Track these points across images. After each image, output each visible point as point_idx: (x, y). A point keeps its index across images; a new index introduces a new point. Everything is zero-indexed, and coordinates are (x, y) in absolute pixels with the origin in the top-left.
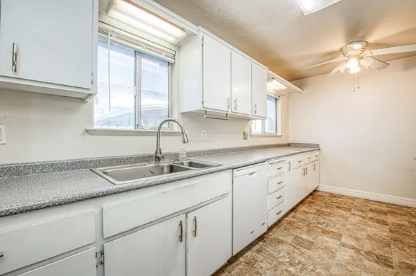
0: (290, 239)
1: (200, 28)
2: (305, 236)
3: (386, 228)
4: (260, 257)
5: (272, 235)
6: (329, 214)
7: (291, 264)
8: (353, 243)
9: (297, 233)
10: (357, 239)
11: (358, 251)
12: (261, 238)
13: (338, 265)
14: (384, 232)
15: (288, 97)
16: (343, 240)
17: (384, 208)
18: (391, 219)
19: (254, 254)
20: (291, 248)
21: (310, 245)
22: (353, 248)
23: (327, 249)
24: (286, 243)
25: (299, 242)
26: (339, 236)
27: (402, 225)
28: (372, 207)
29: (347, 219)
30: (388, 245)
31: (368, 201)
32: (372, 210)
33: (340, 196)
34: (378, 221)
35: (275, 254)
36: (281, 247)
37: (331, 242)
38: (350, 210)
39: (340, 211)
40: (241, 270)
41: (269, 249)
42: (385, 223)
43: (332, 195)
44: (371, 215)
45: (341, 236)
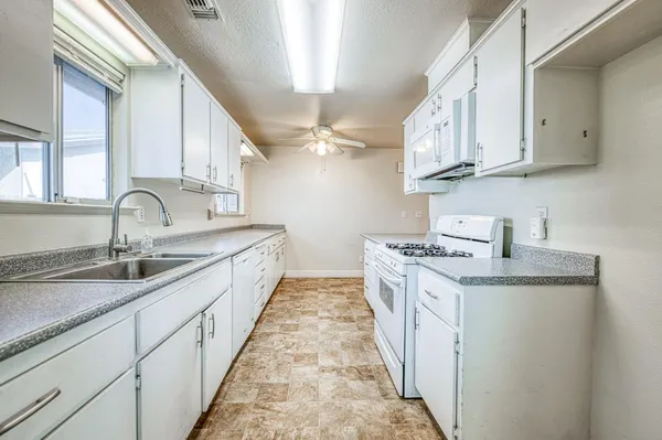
0: (277, 329)
1: (181, 61)
2: (288, 322)
3: (345, 297)
4: (256, 354)
5: (258, 332)
6: (302, 298)
7: (287, 348)
8: (327, 314)
9: (281, 321)
10: (329, 311)
11: (332, 319)
12: (249, 339)
13: (322, 333)
14: (343, 300)
15: (252, 165)
16: (320, 314)
17: (339, 282)
18: (345, 289)
19: (249, 354)
20: (281, 336)
21: (296, 328)
22: (328, 318)
23: (310, 326)
24: (275, 333)
25: (286, 329)
26: (316, 313)
27: (352, 293)
28: (331, 283)
29: (316, 297)
30: (349, 308)
31: (327, 279)
32: (332, 286)
33: (306, 279)
34: (339, 293)
35: (269, 346)
36: (272, 338)
37: (312, 319)
38: (316, 289)
39: (309, 292)
40: (243, 373)
41: (261, 344)
42: (343, 294)
43: (298, 280)
44: (332, 290)
45: (317, 312)
